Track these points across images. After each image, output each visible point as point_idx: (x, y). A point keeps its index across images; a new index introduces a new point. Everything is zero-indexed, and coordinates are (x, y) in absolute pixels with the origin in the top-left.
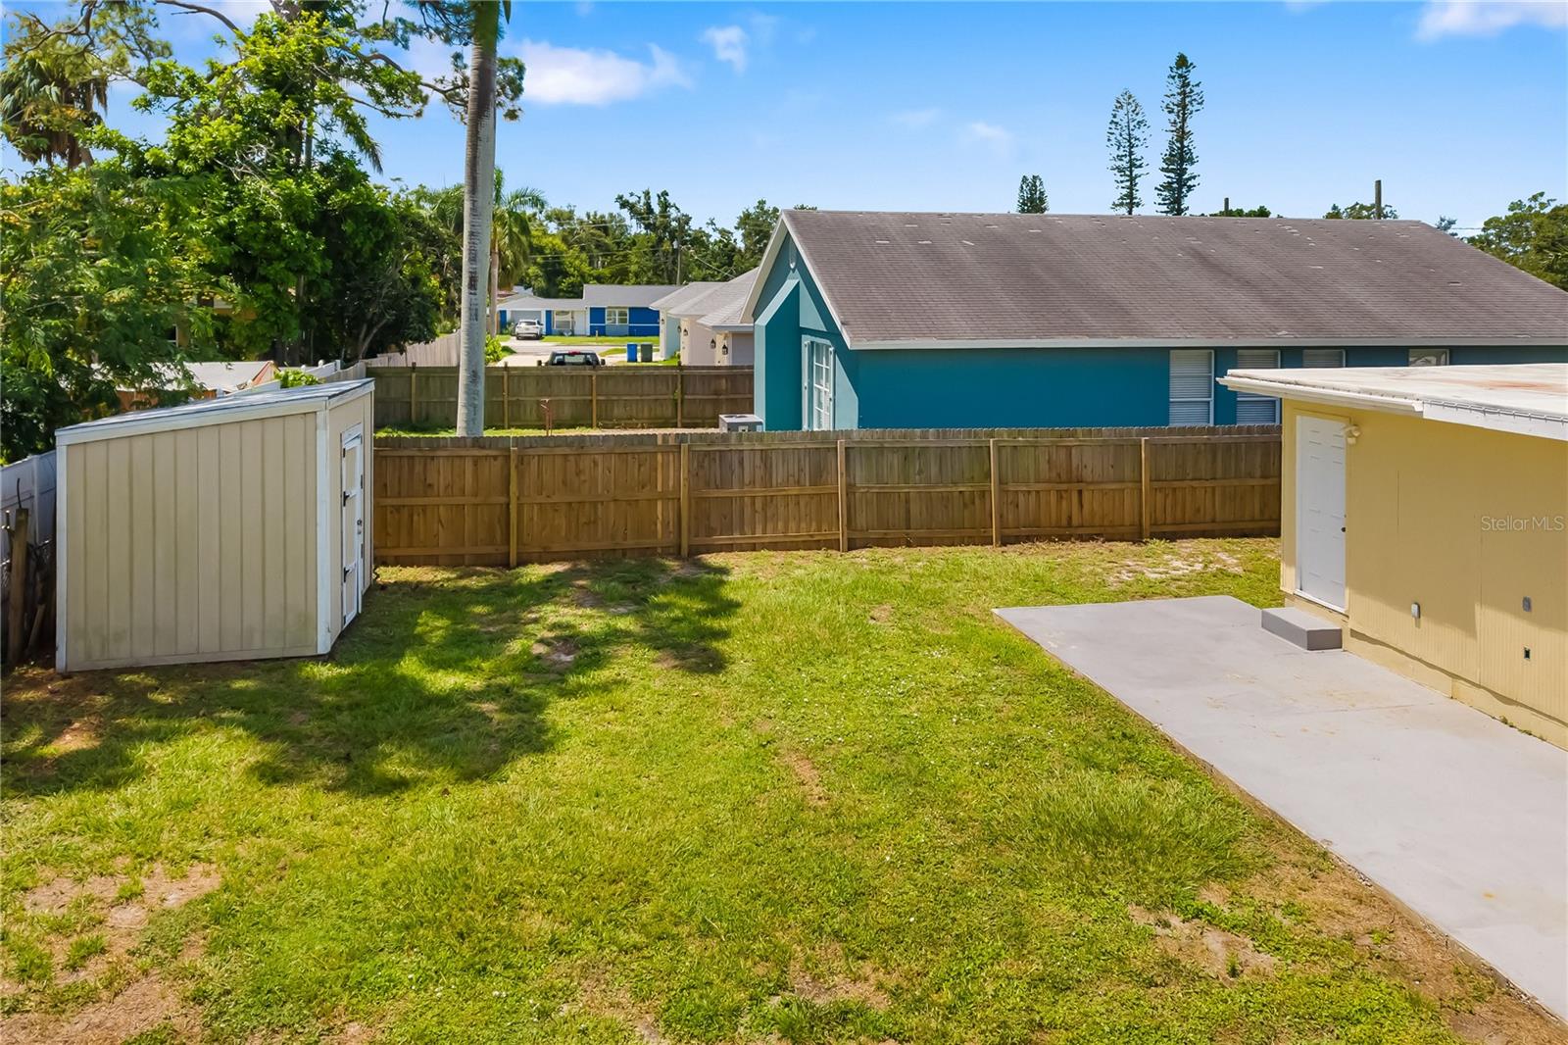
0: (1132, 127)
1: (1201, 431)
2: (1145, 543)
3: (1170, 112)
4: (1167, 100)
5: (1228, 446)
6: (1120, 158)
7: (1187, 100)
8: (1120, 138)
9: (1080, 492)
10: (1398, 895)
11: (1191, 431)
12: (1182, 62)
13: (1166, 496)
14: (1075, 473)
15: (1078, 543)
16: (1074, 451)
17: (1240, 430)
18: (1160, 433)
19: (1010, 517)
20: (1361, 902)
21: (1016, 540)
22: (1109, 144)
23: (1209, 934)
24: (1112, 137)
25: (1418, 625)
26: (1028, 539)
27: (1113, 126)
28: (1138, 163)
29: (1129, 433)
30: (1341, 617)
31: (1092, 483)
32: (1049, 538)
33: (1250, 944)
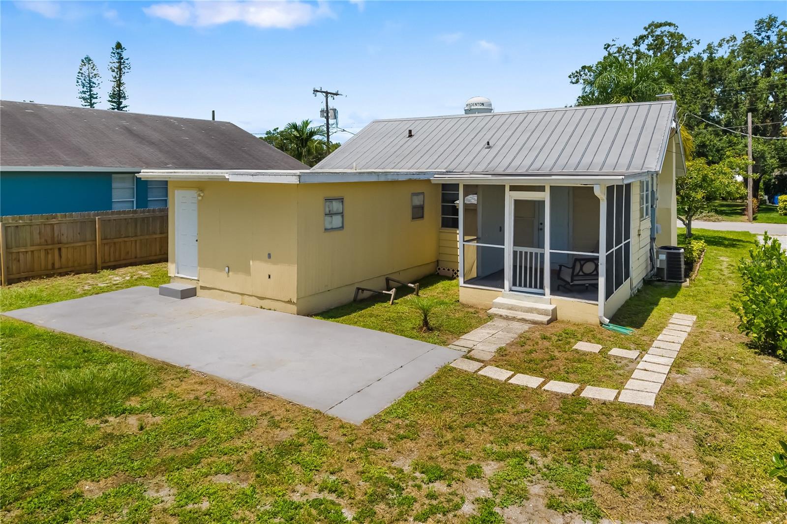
0: (91, 76)
1: (129, 212)
2: (99, 273)
3: (112, 71)
4: (111, 65)
5: (143, 219)
6: (84, 92)
7: (122, 66)
8: (84, 82)
9: (60, 249)
10: (218, 375)
11: (124, 212)
12: (119, 46)
13: (110, 248)
14: (56, 239)
15: (59, 278)
16: (55, 226)
17: (149, 211)
18: (107, 214)
19: (14, 267)
20: (202, 384)
21: (19, 280)
22: (77, 84)
23: (129, 418)
24: (80, 81)
25: (228, 276)
26: (27, 279)
27: (80, 75)
28: (95, 96)
29: (89, 215)
30: (196, 281)
31: (67, 243)
32: (40, 277)
33: (151, 415)
